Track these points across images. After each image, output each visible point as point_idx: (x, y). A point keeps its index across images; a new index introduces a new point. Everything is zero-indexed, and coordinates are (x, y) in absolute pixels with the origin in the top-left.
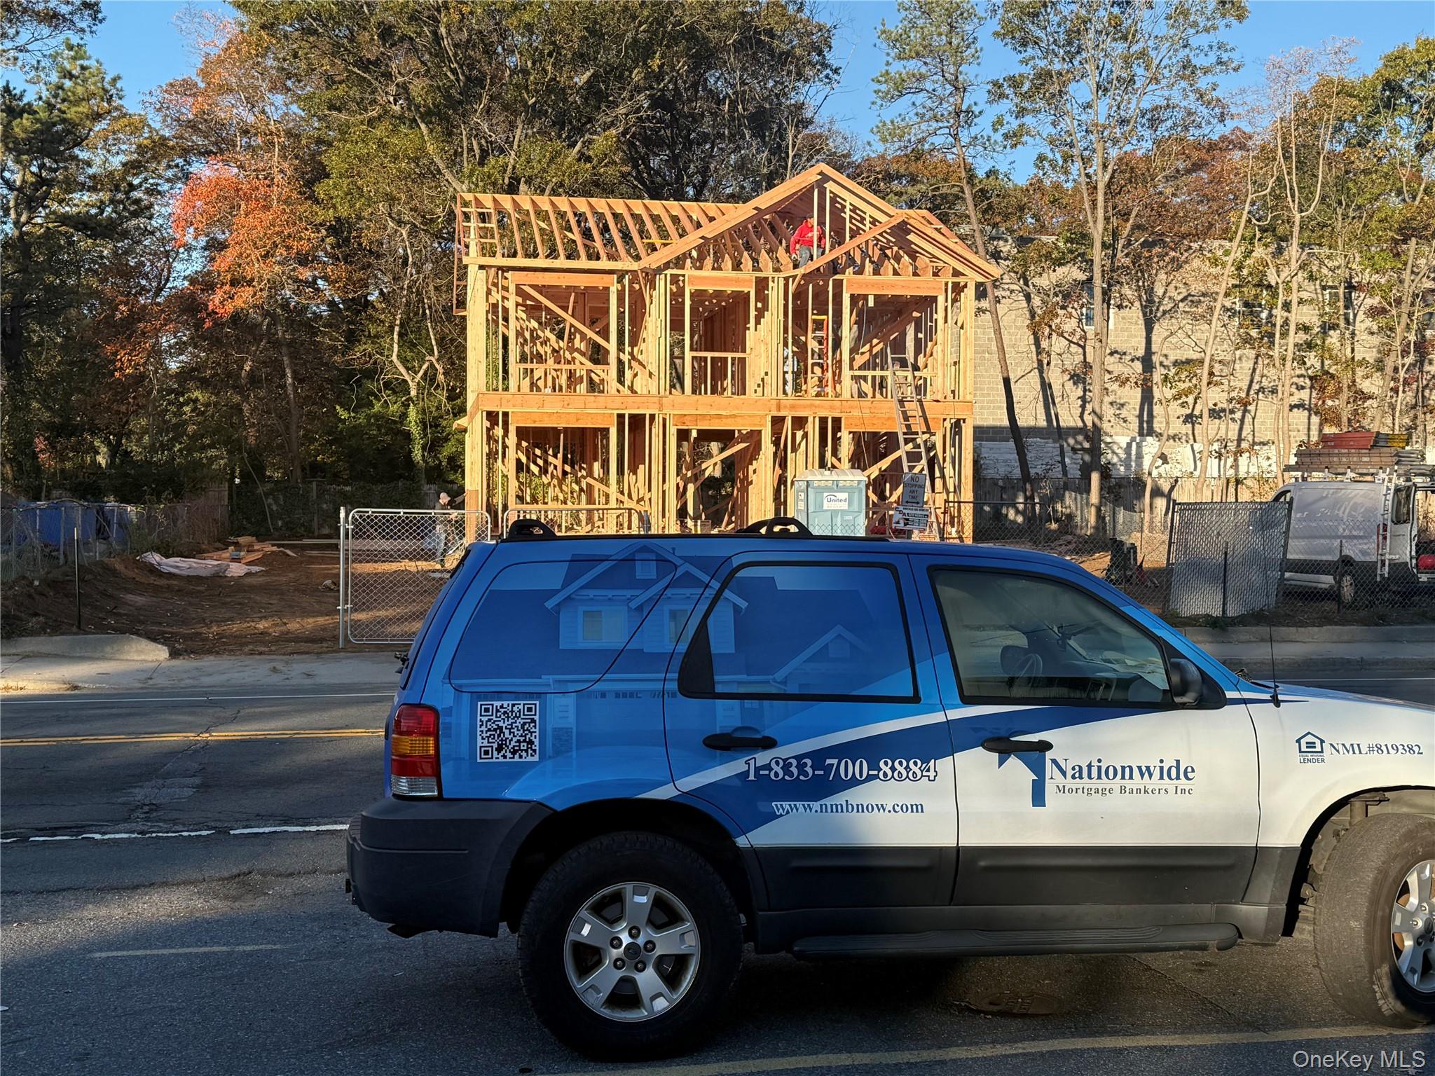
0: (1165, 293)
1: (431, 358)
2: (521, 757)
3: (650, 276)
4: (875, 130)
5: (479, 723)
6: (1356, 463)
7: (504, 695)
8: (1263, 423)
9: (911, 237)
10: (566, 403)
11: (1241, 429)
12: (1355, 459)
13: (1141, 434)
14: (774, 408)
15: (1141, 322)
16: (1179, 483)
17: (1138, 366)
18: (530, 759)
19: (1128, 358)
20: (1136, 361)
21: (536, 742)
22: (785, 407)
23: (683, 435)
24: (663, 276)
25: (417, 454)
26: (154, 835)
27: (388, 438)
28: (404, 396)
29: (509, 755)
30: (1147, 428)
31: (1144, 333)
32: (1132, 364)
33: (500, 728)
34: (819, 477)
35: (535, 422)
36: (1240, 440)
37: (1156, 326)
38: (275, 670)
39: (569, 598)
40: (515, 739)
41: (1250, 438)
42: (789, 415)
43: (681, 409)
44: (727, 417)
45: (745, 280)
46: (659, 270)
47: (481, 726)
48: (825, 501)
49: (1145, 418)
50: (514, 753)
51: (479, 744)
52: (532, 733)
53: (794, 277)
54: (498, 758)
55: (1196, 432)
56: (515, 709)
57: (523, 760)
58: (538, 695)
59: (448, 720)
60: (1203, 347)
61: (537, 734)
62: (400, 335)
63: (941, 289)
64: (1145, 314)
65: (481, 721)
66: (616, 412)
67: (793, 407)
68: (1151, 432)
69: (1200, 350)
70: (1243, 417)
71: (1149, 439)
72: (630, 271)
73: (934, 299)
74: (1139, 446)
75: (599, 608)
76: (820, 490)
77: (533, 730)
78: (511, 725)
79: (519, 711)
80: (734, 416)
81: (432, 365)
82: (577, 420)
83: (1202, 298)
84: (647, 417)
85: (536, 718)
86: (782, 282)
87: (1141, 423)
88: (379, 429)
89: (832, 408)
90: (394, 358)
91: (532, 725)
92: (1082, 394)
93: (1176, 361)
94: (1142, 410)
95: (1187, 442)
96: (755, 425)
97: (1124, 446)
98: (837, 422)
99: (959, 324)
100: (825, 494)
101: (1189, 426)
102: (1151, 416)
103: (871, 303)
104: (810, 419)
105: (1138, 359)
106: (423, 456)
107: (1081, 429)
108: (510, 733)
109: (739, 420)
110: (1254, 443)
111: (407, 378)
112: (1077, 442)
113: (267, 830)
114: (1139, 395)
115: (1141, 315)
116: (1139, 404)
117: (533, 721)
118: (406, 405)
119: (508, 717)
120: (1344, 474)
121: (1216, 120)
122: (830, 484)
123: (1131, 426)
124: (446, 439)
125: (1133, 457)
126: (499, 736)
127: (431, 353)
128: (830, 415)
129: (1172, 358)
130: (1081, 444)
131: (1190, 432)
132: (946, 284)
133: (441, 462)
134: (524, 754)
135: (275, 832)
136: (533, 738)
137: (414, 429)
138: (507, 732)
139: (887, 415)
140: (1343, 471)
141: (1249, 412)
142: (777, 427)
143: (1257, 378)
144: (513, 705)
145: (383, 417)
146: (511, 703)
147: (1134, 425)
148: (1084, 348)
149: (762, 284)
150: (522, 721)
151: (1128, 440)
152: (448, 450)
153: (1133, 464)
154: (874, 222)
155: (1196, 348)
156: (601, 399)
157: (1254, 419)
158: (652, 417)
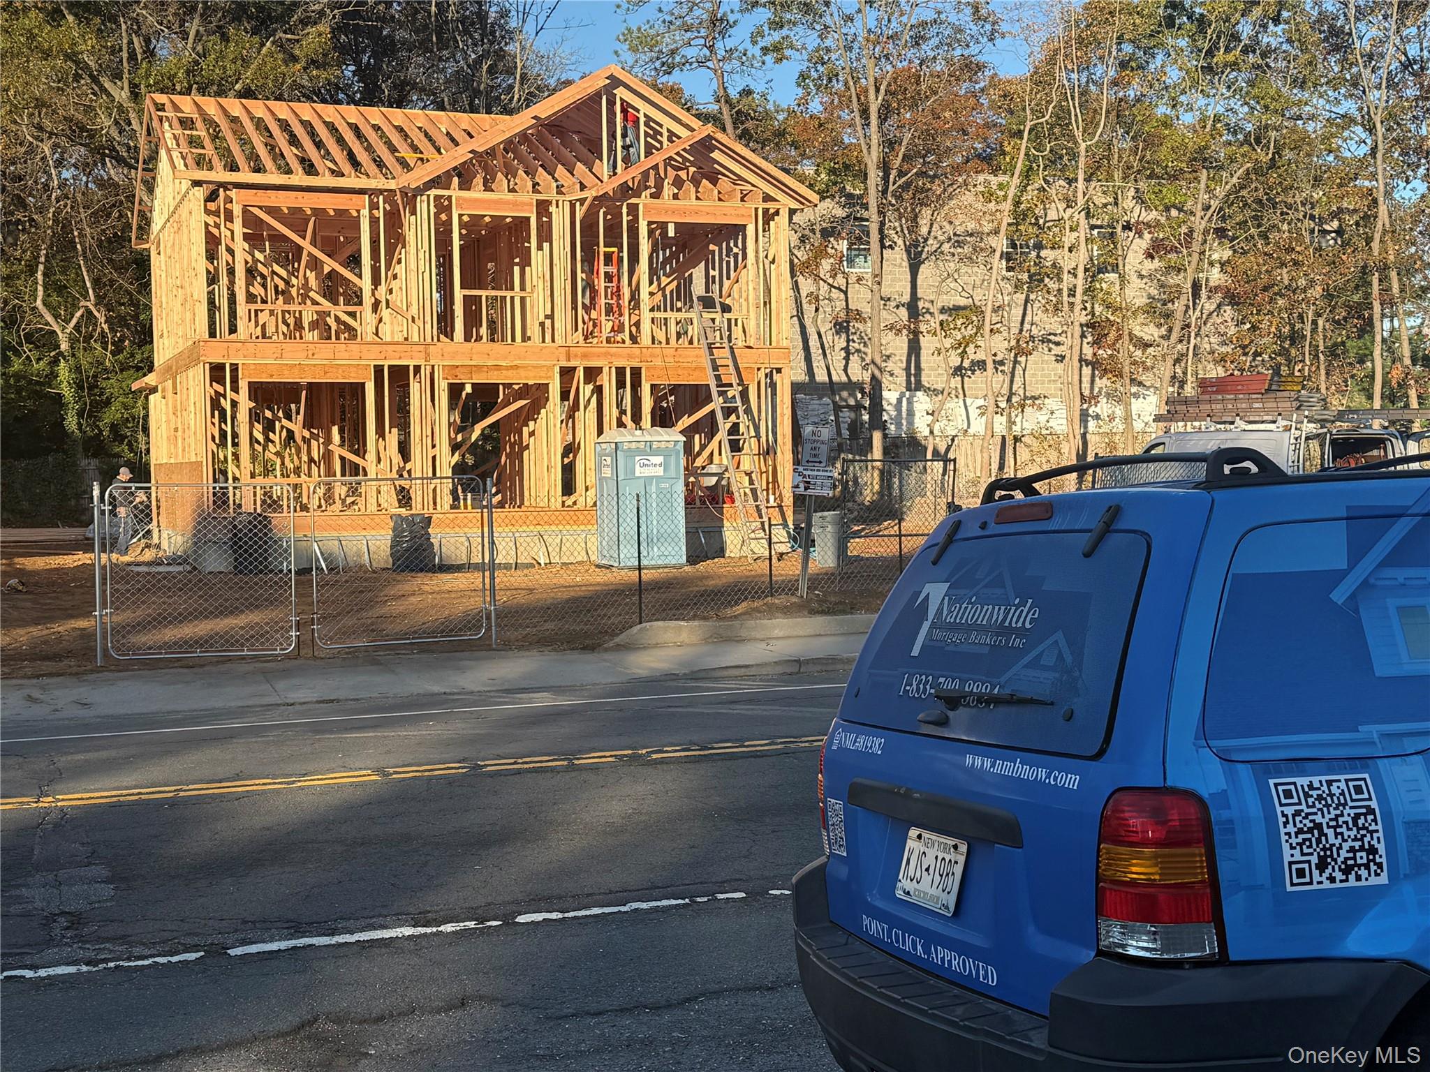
0: (929, 232)
1: (88, 304)
2: (1358, 878)
3: (410, 197)
4: (621, 37)
5: (1281, 820)
6: (1245, 411)
7: (1308, 765)
8: (1034, 375)
9: (716, 155)
10: (310, 353)
11: (1012, 382)
12: (1244, 406)
13: (909, 388)
14: (562, 357)
15: (906, 264)
16: (956, 442)
17: (903, 313)
18: (1374, 881)
19: (893, 304)
20: (901, 308)
21: (1381, 848)
22: (576, 356)
23: (455, 390)
24: (425, 198)
25: (71, 422)
26: (111, 965)
27: (29, 403)
28: (55, 350)
29: (1339, 876)
30: (914, 383)
31: (909, 277)
32: (897, 311)
33: (1318, 826)
34: (630, 438)
35: (272, 376)
36: (1011, 394)
37: (922, 268)
38: (30, 698)
39: (1365, 584)
40: (1346, 846)
41: (1021, 392)
42: (580, 365)
43: (453, 358)
44: (508, 368)
45: (523, 204)
46: (419, 191)
47: (1286, 824)
48: (637, 466)
49: (913, 372)
50: (1347, 871)
51: (1287, 859)
52: (1372, 832)
53: (582, 201)
54: (1319, 881)
55: (966, 386)
56: (1334, 789)
57: (1363, 883)
58: (1362, 762)
59: (1225, 814)
60: (971, 292)
61: (1381, 834)
62: (45, 274)
63: (750, 216)
64: (909, 257)
65: (1284, 815)
66: (373, 363)
67: (585, 356)
68: (919, 386)
69: (967, 295)
70: (1014, 368)
71: (919, 394)
72: (386, 190)
73: (743, 228)
74: (910, 402)
75: (1419, 601)
76: (631, 454)
77: (1373, 827)
78: (1336, 819)
79: (1342, 794)
80: (517, 367)
81: (89, 312)
82: (326, 373)
83: (968, 238)
84: (411, 369)
85: (1374, 804)
86: (567, 205)
87: (908, 376)
88: (19, 392)
89: (630, 357)
90: (39, 303)
91: (1370, 818)
92: (845, 344)
93: (943, 308)
94: (909, 362)
95: (957, 397)
96: (541, 378)
97: (894, 401)
98: (636, 373)
99: (770, 258)
100: (637, 458)
101: (959, 379)
102: (918, 368)
103: (671, 233)
104: (606, 370)
105: (903, 306)
106: (80, 425)
107: (845, 384)
108: (1336, 834)
109: (522, 372)
110: (1026, 398)
111: (56, 328)
112: (841, 398)
113: (283, 945)
114: (905, 346)
115: (905, 256)
116: (905, 355)
117: (1371, 811)
118: (55, 362)
119: (1328, 806)
120: (1232, 423)
121: (986, 39)
122: (642, 445)
123: (898, 380)
124: (108, 403)
125: (904, 415)
126: (1319, 841)
127: (85, 296)
128: (628, 364)
129: (940, 305)
130: (846, 401)
131: (959, 386)
132: (756, 209)
133: (101, 431)
134: (1363, 872)
135: (295, 948)
136: (1374, 842)
137: (67, 392)
138: (1330, 832)
139: (694, 365)
140: (1230, 419)
141: (1019, 363)
142: (567, 377)
143: (1026, 326)
144: (1330, 783)
145: (24, 377)
146: (1324, 778)
147: (902, 379)
148: (846, 293)
149: (543, 207)
150: (1352, 812)
151: (897, 395)
152: (112, 415)
153: (904, 422)
154: (672, 135)
155: (963, 294)
156: (354, 347)
157: (1024, 371)
158: (417, 369)
